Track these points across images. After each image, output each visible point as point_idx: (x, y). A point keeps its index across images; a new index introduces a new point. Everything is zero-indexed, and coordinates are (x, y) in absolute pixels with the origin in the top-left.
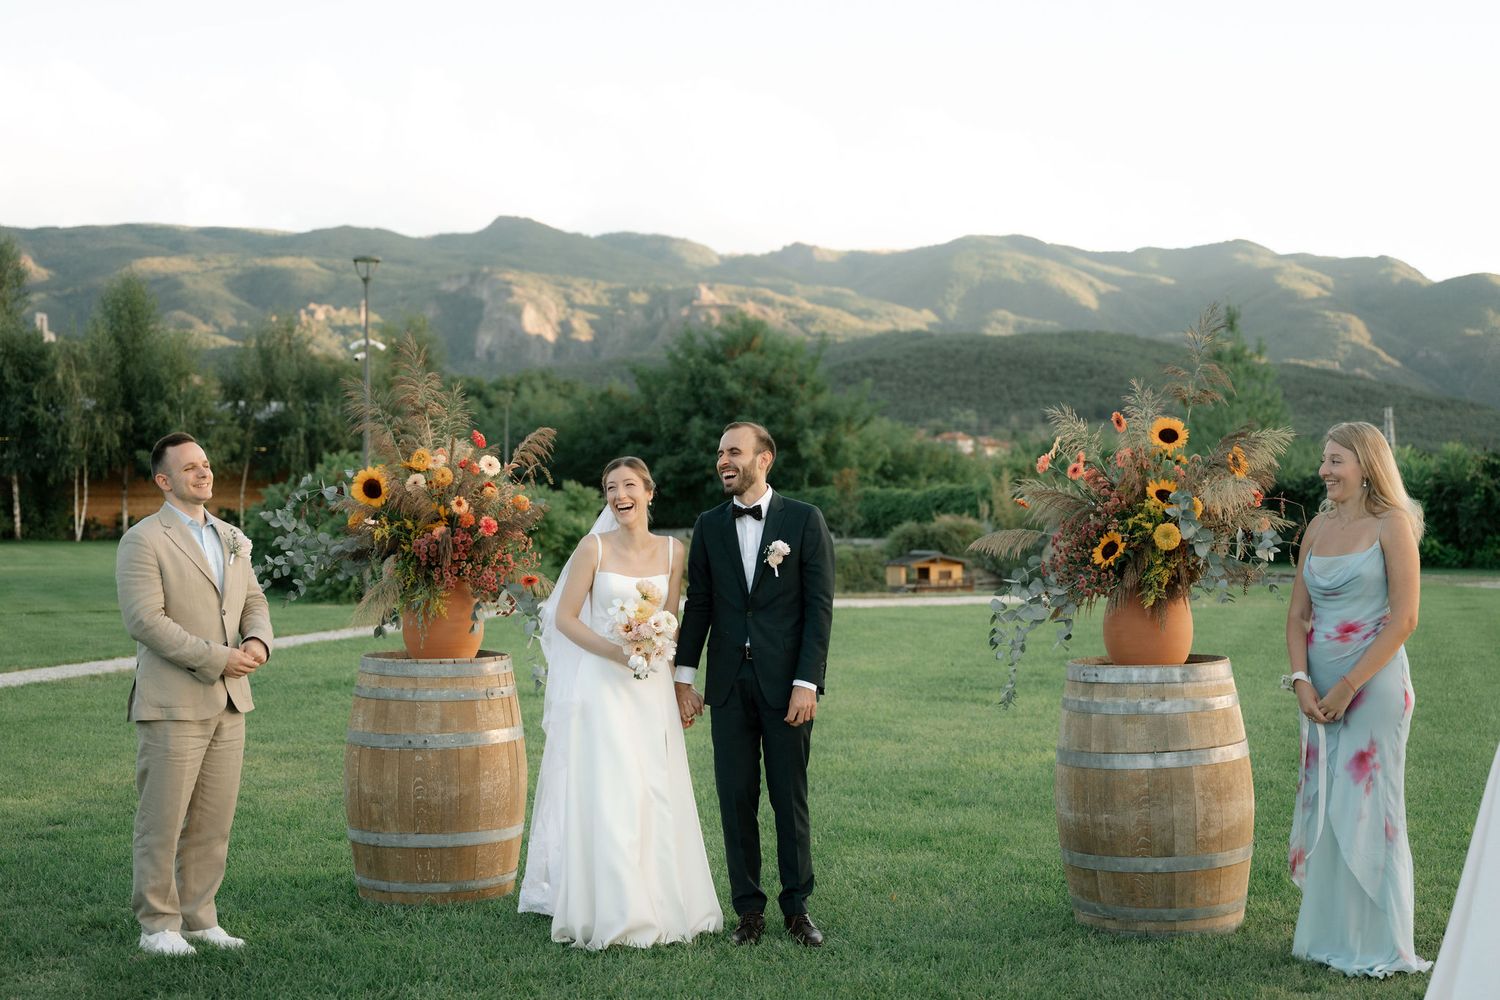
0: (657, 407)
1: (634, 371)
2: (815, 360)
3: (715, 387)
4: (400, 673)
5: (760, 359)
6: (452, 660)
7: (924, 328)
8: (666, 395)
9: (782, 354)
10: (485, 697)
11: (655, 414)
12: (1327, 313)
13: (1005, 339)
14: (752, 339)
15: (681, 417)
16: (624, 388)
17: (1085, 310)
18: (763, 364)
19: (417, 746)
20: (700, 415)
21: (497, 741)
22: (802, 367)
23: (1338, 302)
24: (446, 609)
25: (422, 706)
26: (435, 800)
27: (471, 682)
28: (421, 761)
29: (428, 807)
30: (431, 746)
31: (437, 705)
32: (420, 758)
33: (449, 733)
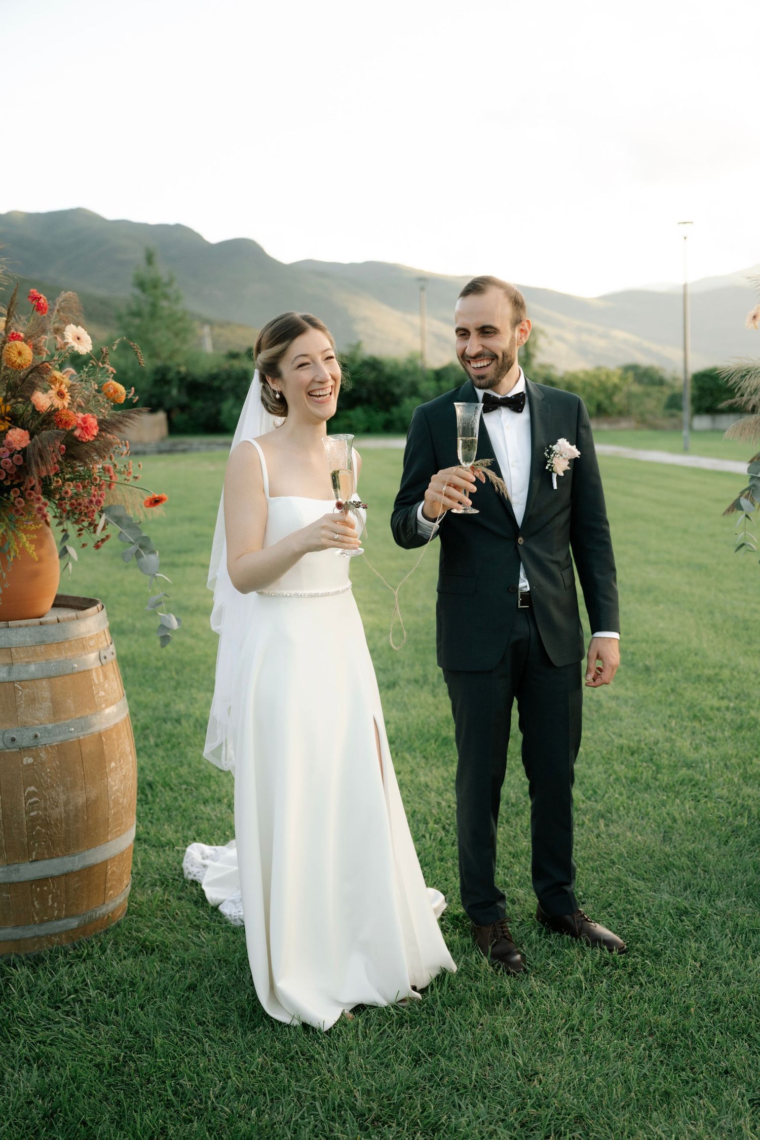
10: (99, 663)
19: (24, 744)
21: (117, 719)
24: (34, 547)
25: (23, 687)
26: (57, 813)
27: (81, 645)
28: (32, 764)
29: (47, 824)
30: (43, 741)
31: (44, 682)
32: (30, 760)
33: (65, 719)
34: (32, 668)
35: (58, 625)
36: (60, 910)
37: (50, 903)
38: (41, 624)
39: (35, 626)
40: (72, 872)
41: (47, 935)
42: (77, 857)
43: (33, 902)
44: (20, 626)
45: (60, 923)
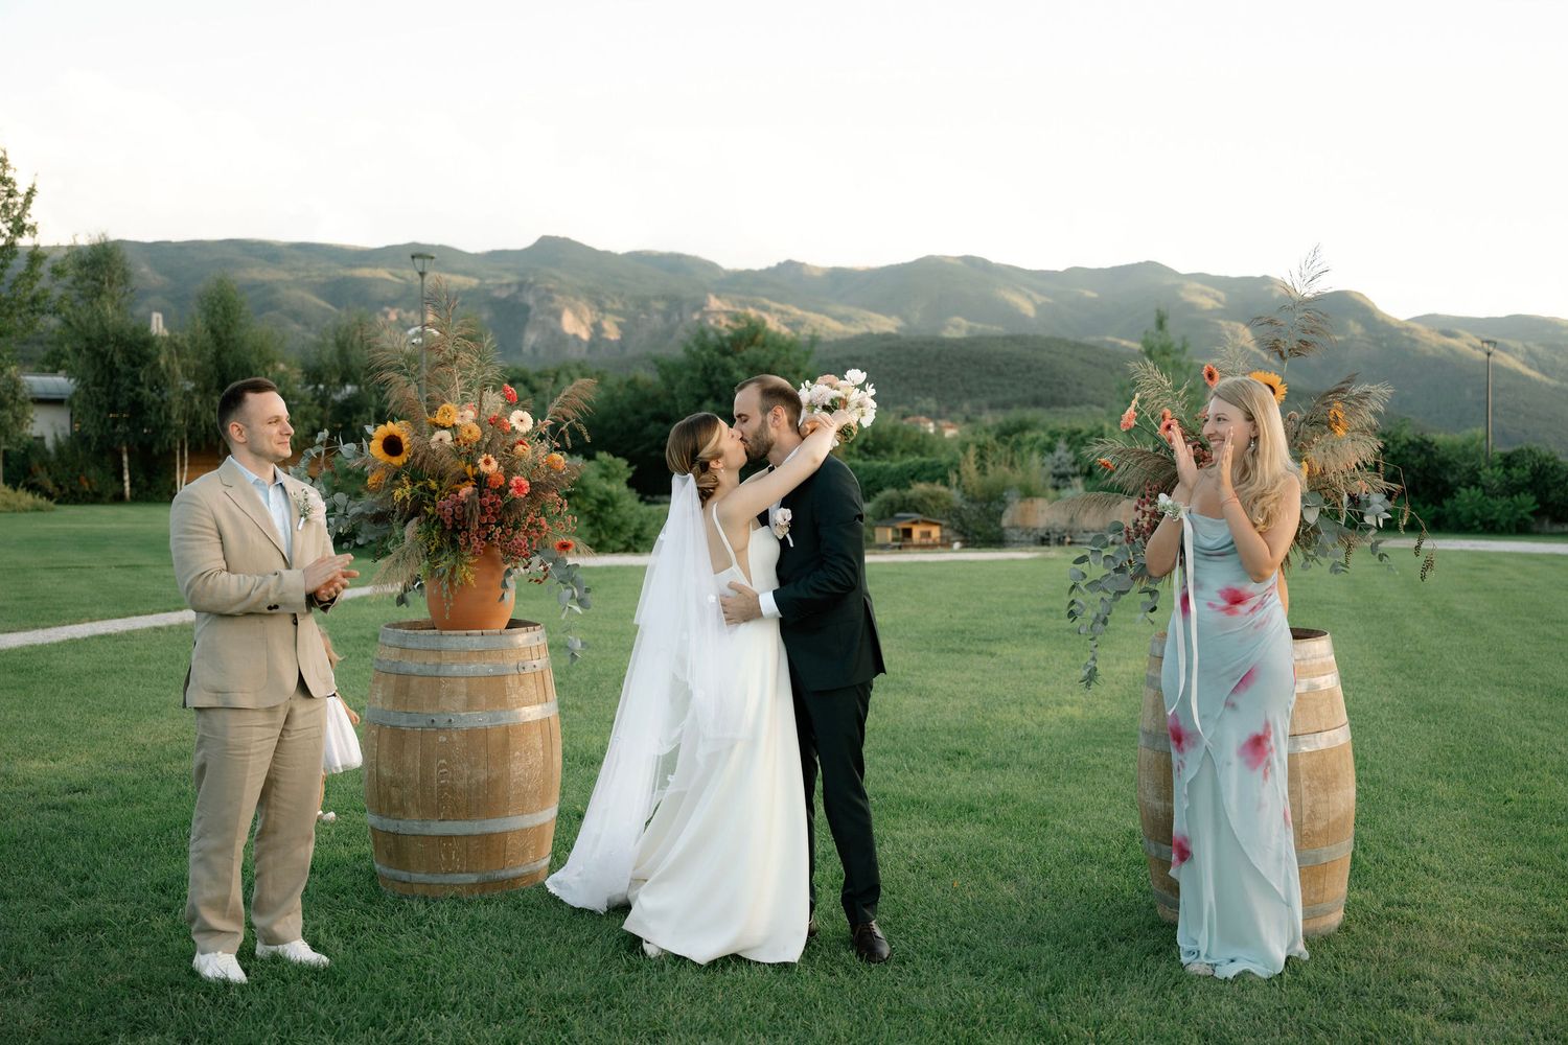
0: (676, 392)
1: (655, 361)
2: (808, 354)
3: (724, 375)
5: (762, 353)
7: (893, 331)
8: (683, 383)
9: (780, 348)
11: (673, 398)
12: (1222, 323)
13: (958, 340)
14: (756, 335)
15: (696, 400)
16: (648, 376)
17: (1024, 317)
18: (765, 356)
20: (712, 399)
22: (797, 359)
23: (1228, 313)
24: (472, 575)
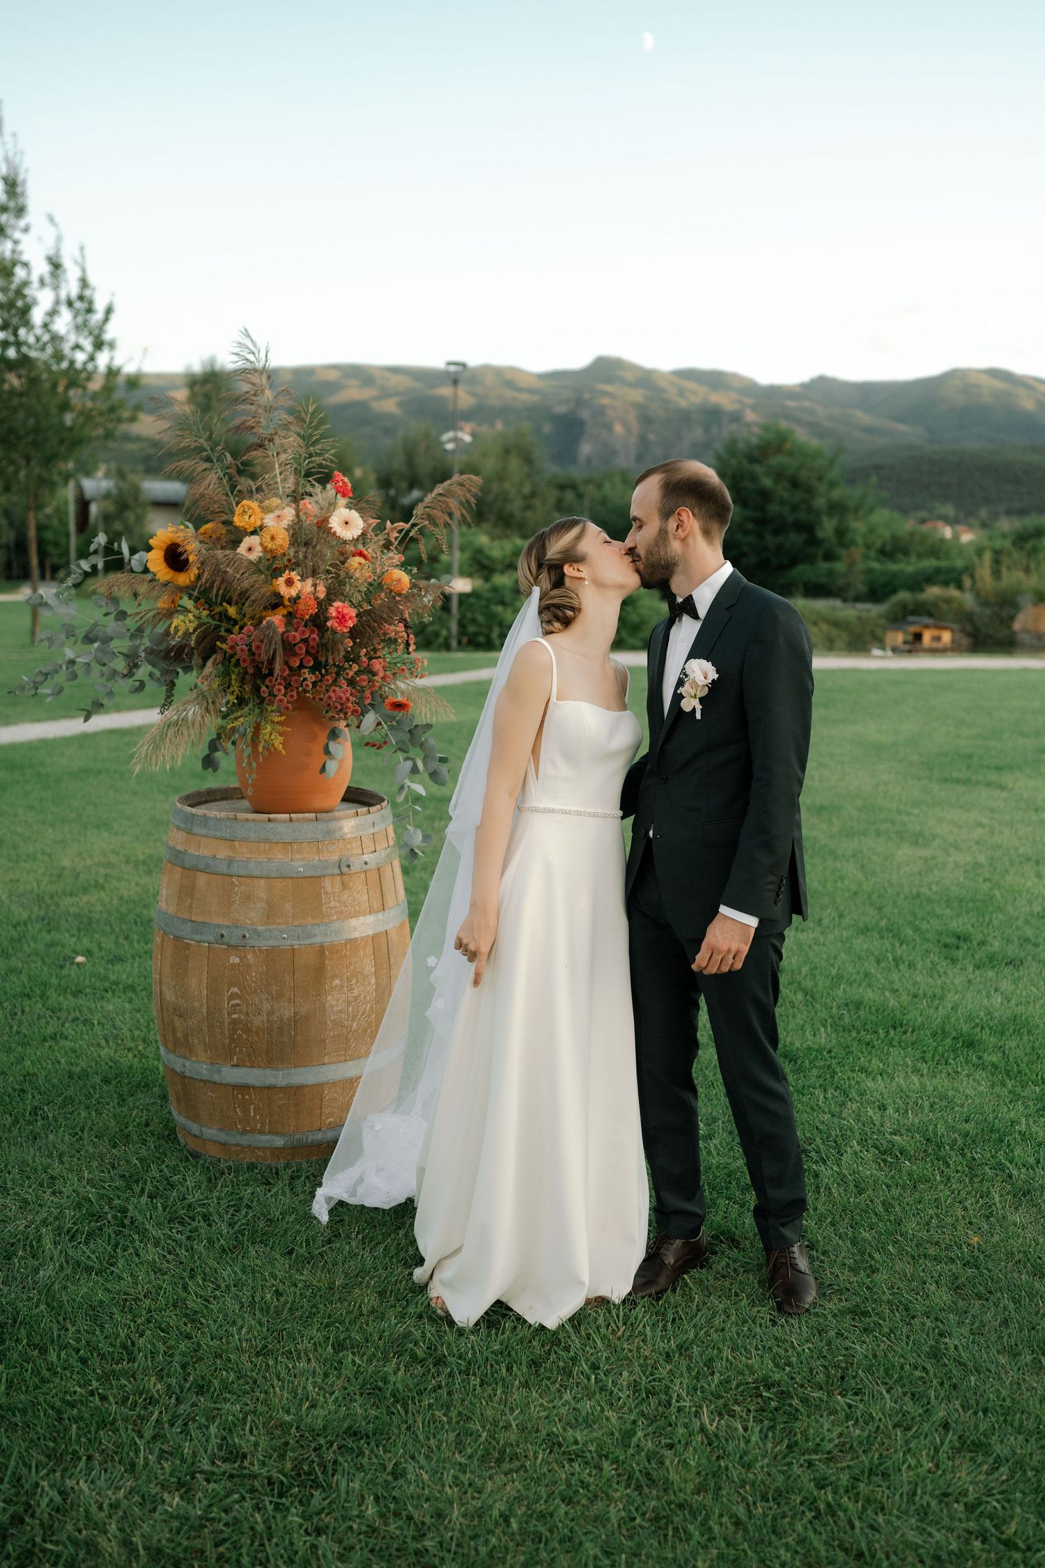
4: (212, 833)
6: (287, 816)
10: (337, 871)
19: (232, 942)
21: (356, 935)
24: (281, 739)
25: (241, 884)
26: (259, 1021)
27: (315, 848)
28: (238, 965)
29: (248, 1031)
30: (252, 943)
31: (262, 882)
32: (237, 960)
33: (279, 924)
34: (252, 865)
35: (291, 824)
36: (262, 1124)
37: (252, 1114)
38: (270, 820)
39: (262, 821)
40: (275, 1087)
41: (249, 1146)
42: (281, 1073)
43: (235, 1109)
44: (247, 820)
45: (263, 1138)
